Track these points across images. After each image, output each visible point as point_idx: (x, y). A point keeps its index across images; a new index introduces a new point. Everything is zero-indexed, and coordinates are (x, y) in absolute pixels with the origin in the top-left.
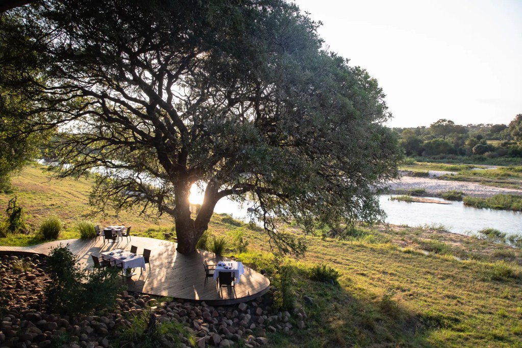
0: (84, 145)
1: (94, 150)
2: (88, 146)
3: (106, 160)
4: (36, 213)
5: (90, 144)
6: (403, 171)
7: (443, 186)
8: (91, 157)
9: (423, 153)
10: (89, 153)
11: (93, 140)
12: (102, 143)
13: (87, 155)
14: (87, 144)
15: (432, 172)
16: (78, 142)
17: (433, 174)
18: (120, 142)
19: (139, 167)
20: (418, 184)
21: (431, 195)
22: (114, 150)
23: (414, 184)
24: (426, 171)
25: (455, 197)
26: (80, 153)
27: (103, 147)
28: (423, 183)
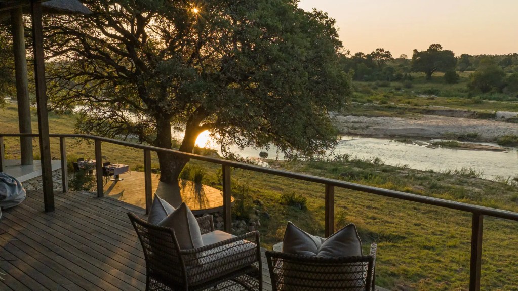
0: (66, 79)
1: (77, 85)
2: (71, 80)
3: (90, 95)
4: (16, 154)
5: (73, 79)
6: (465, 112)
7: (503, 128)
8: (74, 92)
9: (505, 89)
10: (72, 88)
11: (76, 75)
12: (85, 77)
13: (71, 89)
14: (69, 79)
15: (501, 113)
16: (60, 77)
17: (501, 116)
18: (103, 77)
19: (121, 101)
20: (474, 127)
21: (486, 141)
22: (97, 84)
23: (469, 126)
24: (493, 112)
25: (511, 142)
26: (63, 87)
27: (86, 82)
28: (479, 126)
